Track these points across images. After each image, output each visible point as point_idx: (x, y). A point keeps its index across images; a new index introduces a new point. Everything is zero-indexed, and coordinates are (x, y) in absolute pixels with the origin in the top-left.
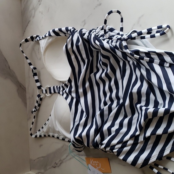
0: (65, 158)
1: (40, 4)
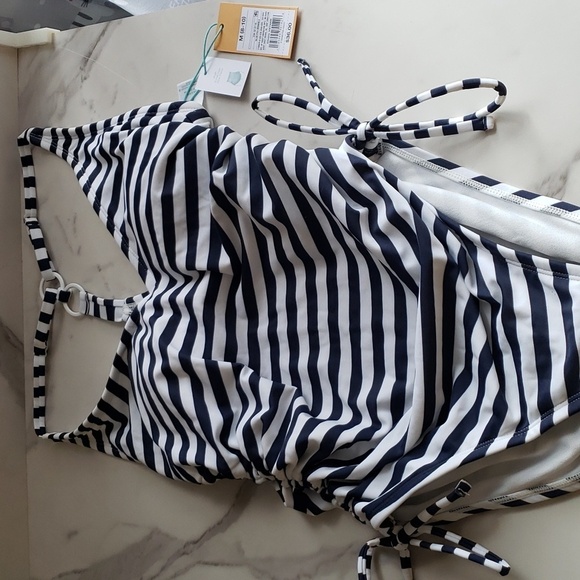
0: (158, 575)
1: (85, 79)
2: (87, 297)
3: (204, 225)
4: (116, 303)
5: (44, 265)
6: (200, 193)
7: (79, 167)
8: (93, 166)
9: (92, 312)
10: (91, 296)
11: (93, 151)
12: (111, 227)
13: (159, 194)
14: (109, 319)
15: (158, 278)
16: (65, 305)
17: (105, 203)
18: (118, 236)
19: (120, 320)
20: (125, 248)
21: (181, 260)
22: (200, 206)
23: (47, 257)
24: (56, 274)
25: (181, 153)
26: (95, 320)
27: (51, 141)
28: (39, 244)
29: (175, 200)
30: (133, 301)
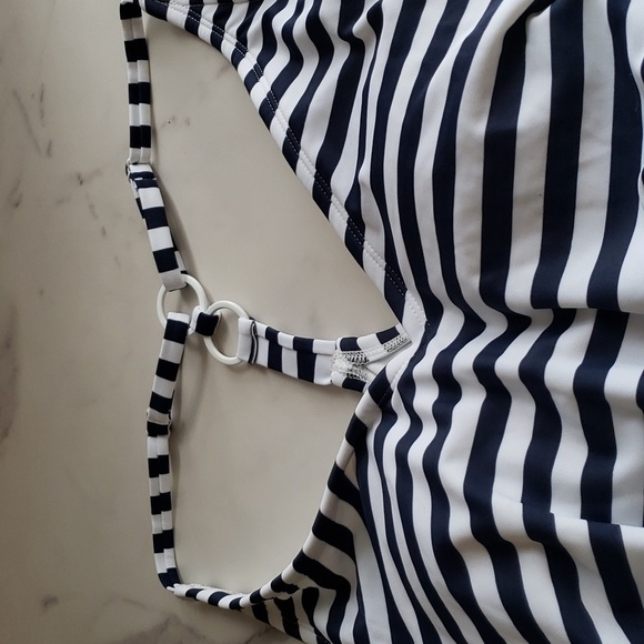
2: (254, 330)
3: (590, 205)
4: (318, 346)
5: (165, 260)
6: (586, 125)
7: (247, 64)
8: (280, 60)
9: (263, 359)
10: (262, 328)
11: (288, 30)
12: (322, 195)
13: (480, 128)
14: (301, 375)
15: (434, 312)
16: (208, 342)
17: (312, 144)
18: (339, 216)
19: (326, 381)
20: (354, 243)
21: (519, 285)
22: (582, 159)
23: (170, 245)
24: (190, 280)
25: (541, 24)
26: (272, 376)
27: (187, 9)
28: (155, 218)
29: (520, 144)
30: (357, 348)
